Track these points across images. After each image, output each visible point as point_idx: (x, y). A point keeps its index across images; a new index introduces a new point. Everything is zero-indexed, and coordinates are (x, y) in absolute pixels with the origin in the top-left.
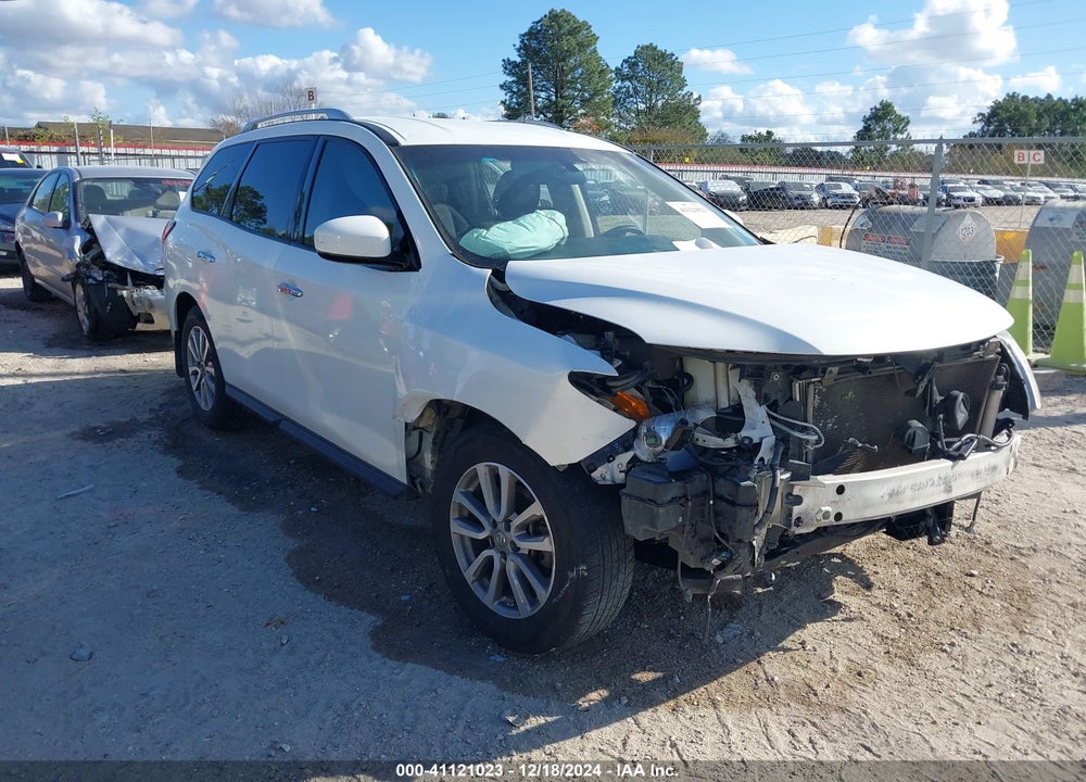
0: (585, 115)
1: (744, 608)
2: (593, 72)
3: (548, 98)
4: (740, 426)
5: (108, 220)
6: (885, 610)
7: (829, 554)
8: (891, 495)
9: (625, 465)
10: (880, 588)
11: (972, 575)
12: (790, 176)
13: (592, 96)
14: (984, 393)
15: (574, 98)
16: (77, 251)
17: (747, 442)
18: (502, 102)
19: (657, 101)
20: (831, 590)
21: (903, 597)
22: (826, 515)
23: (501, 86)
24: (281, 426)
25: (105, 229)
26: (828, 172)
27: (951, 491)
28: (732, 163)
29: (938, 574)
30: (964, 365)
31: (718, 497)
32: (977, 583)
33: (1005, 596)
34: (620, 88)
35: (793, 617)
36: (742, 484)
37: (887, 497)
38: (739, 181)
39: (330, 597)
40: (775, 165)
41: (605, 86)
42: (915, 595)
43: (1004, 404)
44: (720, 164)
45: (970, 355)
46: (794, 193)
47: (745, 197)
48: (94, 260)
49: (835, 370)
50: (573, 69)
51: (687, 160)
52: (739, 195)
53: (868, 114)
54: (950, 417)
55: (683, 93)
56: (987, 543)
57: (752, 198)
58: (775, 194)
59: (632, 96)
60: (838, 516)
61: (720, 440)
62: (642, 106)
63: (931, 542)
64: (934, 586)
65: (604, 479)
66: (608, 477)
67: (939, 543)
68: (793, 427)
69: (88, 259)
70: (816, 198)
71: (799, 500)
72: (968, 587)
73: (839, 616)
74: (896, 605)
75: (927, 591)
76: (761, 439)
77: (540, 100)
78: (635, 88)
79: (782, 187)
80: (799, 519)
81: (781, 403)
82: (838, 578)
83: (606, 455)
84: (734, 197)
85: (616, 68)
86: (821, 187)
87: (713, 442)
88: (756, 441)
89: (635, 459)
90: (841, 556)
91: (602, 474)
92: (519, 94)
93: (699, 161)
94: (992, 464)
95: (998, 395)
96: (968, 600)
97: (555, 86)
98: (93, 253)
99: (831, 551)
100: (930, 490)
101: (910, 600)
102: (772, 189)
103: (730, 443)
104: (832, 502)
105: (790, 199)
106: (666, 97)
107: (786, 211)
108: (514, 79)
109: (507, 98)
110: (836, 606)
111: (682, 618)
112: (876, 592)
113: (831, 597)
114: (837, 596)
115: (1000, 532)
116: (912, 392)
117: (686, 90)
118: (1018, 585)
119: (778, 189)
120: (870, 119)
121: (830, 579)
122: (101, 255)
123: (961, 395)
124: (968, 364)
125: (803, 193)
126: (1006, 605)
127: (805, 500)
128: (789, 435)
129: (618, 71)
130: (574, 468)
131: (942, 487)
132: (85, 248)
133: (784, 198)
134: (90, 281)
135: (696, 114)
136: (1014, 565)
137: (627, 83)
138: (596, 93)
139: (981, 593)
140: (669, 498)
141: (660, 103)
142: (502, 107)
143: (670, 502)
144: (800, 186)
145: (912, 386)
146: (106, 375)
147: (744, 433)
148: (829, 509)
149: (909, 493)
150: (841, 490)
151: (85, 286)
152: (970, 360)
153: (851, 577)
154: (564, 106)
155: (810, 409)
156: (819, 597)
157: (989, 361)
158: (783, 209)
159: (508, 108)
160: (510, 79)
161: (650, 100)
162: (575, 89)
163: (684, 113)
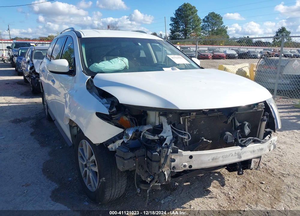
0: (193, 32)
1: (176, 191)
2: (196, 20)
3: (183, 28)
4: (160, 131)
5: (37, 61)
6: (225, 195)
7: (215, 172)
8: (213, 159)
9: (120, 144)
10: (227, 186)
11: (262, 183)
12: (252, 49)
13: (195, 27)
14: (259, 122)
15: (190, 27)
16: (29, 69)
17: (162, 138)
18: (170, 29)
19: (214, 28)
20: (209, 185)
21: (234, 190)
22: (185, 166)
23: (170, 24)
24: (55, 122)
25: (36, 63)
26: (264, 48)
27: (241, 158)
28: (235, 46)
29: (250, 182)
30: (249, 112)
31: (148, 158)
32: (263, 187)
33: (272, 193)
34: (204, 25)
35: (192, 195)
36: (153, 153)
37: (211, 160)
38: (236, 50)
39: (48, 177)
40: (247, 46)
41: (199, 24)
42: (239, 189)
43: (267, 126)
44: (232, 46)
45: (252, 109)
46: (252, 54)
47: (237, 55)
48: (33, 72)
49: (194, 114)
50: (190, 20)
51: (221, 44)
52: (235, 55)
53: (278, 31)
54: (243, 131)
55: (222, 26)
56: (272, 171)
57: (239, 55)
58: (246, 54)
59: (207, 27)
60: (190, 167)
61: (153, 137)
62: (210, 30)
63: (238, 174)
64: (247, 186)
65: (112, 149)
66: (114, 148)
67: (241, 174)
68: (180, 133)
69: (31, 71)
70: (259, 55)
71: (174, 160)
72: (259, 188)
73: (209, 196)
74: (230, 193)
75: (244, 188)
76: (167, 137)
77: (181, 28)
78: (208, 25)
79: (249, 52)
80: (174, 167)
81: (176, 124)
82: (214, 181)
83: (113, 140)
84: (233, 55)
85: (203, 19)
86: (261, 52)
87: (151, 137)
88: (165, 137)
89: (123, 142)
90: (219, 173)
91: (111, 147)
92: (175, 27)
93: (225, 45)
94: (261, 148)
95: (264, 123)
96: (258, 193)
97: (185, 25)
98: (33, 70)
99: (216, 171)
100: (230, 157)
101: (237, 191)
102: (246, 53)
103: (156, 138)
104: (187, 161)
105: (251, 56)
106: (217, 27)
107: (250, 59)
108: (174, 22)
109: (171, 28)
110: (209, 192)
111: (154, 193)
112: (225, 187)
113: (209, 188)
114: (211, 188)
115: (279, 167)
116: (226, 122)
117: (223, 25)
118: (278, 188)
119: (247, 53)
120: (278, 32)
121: (211, 181)
122: (35, 71)
123: (247, 123)
124: (251, 112)
125: (255, 54)
126: (271, 196)
127: (176, 161)
128: (178, 136)
129: (204, 20)
130: (102, 144)
131: (237, 156)
132: (31, 69)
133: (249, 55)
134: (32, 77)
135: (226, 32)
136: (279, 180)
137: (206, 23)
138: (197, 26)
139: (263, 190)
140: (129, 157)
141: (215, 29)
142: (170, 30)
143: (129, 159)
144: (254, 52)
145: (226, 120)
146: (31, 104)
147: (161, 135)
148: (186, 164)
149: (221, 159)
150: (191, 157)
151: (31, 79)
152: (251, 111)
153: (219, 181)
154: (187, 30)
155: (187, 127)
156: (205, 188)
157: (259, 111)
158: (249, 58)
159: (171, 30)
160: (172, 22)
161: (213, 27)
162: (190, 25)
163: (223, 32)
